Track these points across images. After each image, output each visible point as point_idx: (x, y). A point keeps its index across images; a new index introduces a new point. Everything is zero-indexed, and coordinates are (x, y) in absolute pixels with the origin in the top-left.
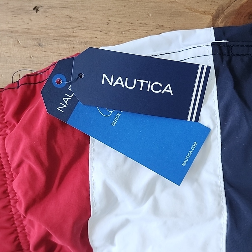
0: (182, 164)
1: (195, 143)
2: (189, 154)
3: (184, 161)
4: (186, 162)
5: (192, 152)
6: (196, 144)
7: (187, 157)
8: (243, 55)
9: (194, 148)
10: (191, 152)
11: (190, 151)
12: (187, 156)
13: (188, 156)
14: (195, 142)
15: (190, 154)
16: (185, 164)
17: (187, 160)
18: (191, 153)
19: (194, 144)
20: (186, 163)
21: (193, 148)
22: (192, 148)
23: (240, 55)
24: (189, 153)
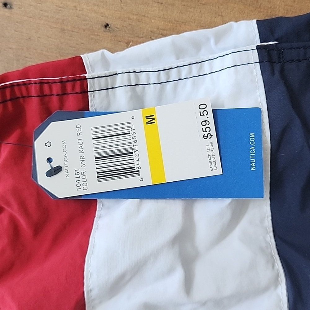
0: (251, 169)
1: (251, 135)
2: (252, 152)
3: (251, 164)
4: (253, 164)
5: (254, 147)
6: (252, 135)
7: (251, 157)
8: (299, 61)
9: (253, 142)
10: (253, 147)
11: (251, 148)
12: (251, 156)
13: (252, 156)
14: (250, 134)
15: (253, 152)
16: (254, 167)
17: (254, 161)
18: (253, 149)
19: (251, 137)
20: (254, 164)
21: (252, 142)
22: (251, 143)
23: (294, 60)
24: (251, 151)
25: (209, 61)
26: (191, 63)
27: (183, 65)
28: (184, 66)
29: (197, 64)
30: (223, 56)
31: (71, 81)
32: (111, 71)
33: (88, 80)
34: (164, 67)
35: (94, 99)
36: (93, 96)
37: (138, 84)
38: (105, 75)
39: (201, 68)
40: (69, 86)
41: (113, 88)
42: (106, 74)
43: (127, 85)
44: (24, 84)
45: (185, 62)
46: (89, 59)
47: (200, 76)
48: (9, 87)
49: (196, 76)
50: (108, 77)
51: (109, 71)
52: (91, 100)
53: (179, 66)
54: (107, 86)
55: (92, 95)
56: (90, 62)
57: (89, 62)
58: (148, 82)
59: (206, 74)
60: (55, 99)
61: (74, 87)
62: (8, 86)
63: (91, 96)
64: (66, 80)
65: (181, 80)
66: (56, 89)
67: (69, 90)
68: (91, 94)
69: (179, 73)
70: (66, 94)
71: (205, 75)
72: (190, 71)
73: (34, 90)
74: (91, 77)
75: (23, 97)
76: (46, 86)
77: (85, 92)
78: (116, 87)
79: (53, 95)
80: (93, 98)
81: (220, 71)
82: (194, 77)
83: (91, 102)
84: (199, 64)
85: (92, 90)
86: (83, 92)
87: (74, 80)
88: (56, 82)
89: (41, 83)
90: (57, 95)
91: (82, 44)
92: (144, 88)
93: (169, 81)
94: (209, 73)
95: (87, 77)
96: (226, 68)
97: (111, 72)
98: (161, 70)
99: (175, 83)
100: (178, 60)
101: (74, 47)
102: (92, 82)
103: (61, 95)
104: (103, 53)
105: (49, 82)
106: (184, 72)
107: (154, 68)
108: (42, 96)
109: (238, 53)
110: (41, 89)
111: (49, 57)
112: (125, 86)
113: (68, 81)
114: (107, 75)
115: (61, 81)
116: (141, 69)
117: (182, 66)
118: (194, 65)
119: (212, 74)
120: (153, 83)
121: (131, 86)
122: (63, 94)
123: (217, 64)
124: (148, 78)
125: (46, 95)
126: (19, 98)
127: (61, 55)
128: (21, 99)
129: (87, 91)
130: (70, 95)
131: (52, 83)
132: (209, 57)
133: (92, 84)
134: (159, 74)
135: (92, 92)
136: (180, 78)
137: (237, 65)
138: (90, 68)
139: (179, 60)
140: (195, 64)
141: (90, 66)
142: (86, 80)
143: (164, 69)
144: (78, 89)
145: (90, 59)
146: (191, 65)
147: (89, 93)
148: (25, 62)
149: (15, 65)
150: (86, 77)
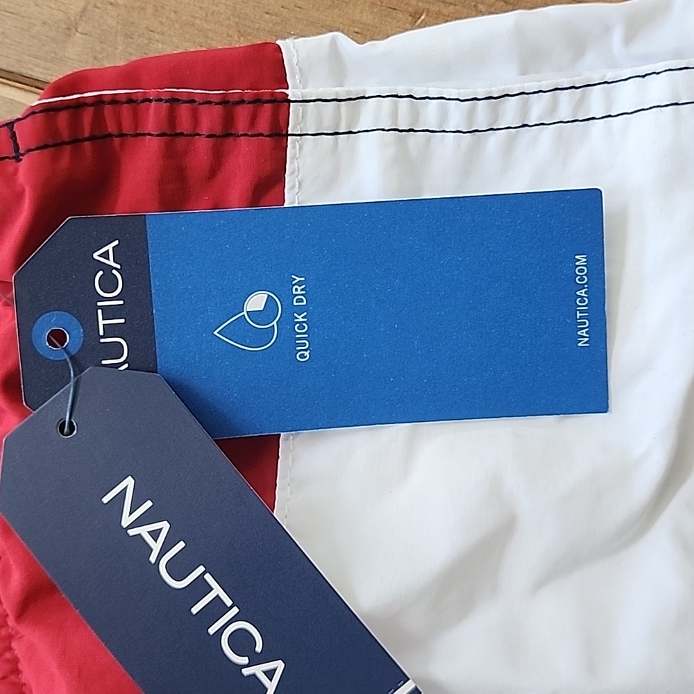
0: (580, 345)
1: (579, 260)
2: (580, 302)
3: (579, 333)
4: (584, 331)
5: (586, 289)
6: (581, 259)
7: (578, 315)
9: (584, 277)
10: (583, 291)
11: (578, 293)
12: (578, 312)
13: (581, 311)
14: (577, 257)
15: (585, 301)
16: (586, 339)
17: (585, 323)
18: (583, 295)
19: (577, 263)
20: (587, 333)
21: (582, 276)
22: (579, 280)
24: (579, 299)
25: (606, 85)
26: (560, 87)
27: (537, 90)
28: (540, 94)
29: (573, 90)
30: (644, 76)
31: (249, 103)
32: (352, 89)
33: (291, 104)
34: (488, 89)
35: (300, 155)
36: (298, 147)
37: (415, 129)
38: (335, 97)
39: (582, 100)
40: (242, 114)
41: (350, 132)
42: (337, 93)
43: (386, 128)
44: (130, 100)
45: (543, 82)
46: (297, 51)
47: (578, 123)
48: (92, 105)
49: (566, 120)
50: (343, 103)
51: (346, 89)
52: (294, 157)
53: (526, 92)
54: (338, 124)
55: (297, 144)
56: (300, 59)
57: (298, 61)
58: (441, 126)
59: (593, 118)
60: (203, 146)
61: (255, 119)
62: (88, 101)
63: (294, 147)
64: (236, 99)
65: (527, 128)
66: (210, 120)
67: (241, 124)
68: (294, 142)
69: (525, 109)
70: (231, 135)
71: (591, 121)
72: (554, 107)
73: (153, 118)
74: (301, 99)
75: (122, 135)
76: (184, 111)
77: (280, 135)
78: (359, 132)
79: (200, 135)
80: (298, 151)
81: (632, 113)
82: (561, 122)
83: (292, 162)
84: (579, 90)
85: (299, 133)
86: (276, 135)
87: (257, 101)
88: (210, 102)
89: (174, 100)
90: (208, 137)
91: (298, 9)
92: (429, 140)
93: (495, 128)
94: (603, 118)
95: (289, 98)
96: (651, 108)
97: (350, 92)
98: (479, 97)
99: (510, 132)
100: (523, 76)
101: (276, 15)
102: (301, 111)
103: (219, 137)
104: (334, 41)
105: (194, 101)
106: (537, 108)
107: (461, 91)
108: (171, 134)
109: (685, 71)
110: (172, 118)
111: (210, 34)
112: (383, 130)
113: (243, 102)
114: (339, 98)
115: (224, 102)
116: (427, 91)
117: (534, 93)
118: (565, 91)
119: (610, 118)
120: (455, 130)
121: (397, 132)
122: (226, 133)
123: (626, 96)
124: (444, 115)
125: (182, 134)
126: (110, 135)
127: (240, 32)
128: (117, 141)
129: (284, 132)
130: (242, 138)
131: (200, 104)
132: (605, 76)
133: (301, 115)
134: (473, 109)
135: (299, 137)
136: (525, 123)
137: (680, 103)
138: (297, 77)
139: (526, 76)
140: (569, 90)
141: (298, 70)
142: (287, 104)
143: (487, 96)
144: (263, 125)
145: (299, 53)
146: (558, 91)
147: (289, 138)
148: (146, 41)
149: (120, 48)
150: (288, 95)
